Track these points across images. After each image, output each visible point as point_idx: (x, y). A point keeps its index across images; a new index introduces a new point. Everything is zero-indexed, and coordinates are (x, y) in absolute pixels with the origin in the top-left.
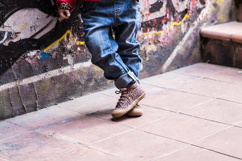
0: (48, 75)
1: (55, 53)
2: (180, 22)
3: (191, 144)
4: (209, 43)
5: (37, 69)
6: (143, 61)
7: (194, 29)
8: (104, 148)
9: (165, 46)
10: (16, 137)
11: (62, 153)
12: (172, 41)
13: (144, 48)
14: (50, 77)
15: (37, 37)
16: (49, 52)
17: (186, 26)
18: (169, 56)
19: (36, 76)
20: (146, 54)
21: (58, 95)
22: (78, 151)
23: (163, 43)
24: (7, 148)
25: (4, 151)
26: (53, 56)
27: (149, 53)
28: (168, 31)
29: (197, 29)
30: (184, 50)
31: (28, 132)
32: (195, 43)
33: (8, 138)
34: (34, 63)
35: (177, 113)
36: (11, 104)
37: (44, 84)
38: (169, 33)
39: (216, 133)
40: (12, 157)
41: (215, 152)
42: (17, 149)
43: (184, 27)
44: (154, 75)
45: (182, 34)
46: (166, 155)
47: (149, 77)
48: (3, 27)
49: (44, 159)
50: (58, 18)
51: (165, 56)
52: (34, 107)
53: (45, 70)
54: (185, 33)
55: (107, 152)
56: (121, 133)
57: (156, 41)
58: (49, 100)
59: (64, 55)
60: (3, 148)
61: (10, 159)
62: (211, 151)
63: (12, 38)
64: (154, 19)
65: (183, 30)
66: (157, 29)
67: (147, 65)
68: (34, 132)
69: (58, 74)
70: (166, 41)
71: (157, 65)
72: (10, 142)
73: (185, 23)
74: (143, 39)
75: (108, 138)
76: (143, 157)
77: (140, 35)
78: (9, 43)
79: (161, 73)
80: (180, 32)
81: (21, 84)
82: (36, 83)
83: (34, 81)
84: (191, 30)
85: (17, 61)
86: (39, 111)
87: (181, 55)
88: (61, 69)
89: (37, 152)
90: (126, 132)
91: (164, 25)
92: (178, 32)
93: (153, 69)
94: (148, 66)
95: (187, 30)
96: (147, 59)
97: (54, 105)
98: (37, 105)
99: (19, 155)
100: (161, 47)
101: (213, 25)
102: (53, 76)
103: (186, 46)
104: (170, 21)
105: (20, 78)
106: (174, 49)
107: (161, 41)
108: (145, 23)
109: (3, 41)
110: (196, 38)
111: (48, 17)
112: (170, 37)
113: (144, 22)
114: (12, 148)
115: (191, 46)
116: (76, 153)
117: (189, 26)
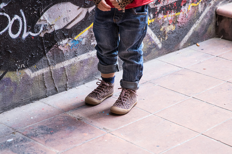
0: (77, 59)
1: (84, 40)
2: (198, 3)
3: (201, 133)
4: (223, 21)
5: (68, 54)
6: (162, 40)
7: (210, 8)
8: (126, 135)
9: (183, 26)
10: (49, 120)
11: (90, 139)
12: (190, 20)
13: (164, 29)
14: (79, 60)
15: (69, 27)
16: (79, 40)
17: (203, 6)
18: (186, 34)
19: (67, 61)
20: (165, 34)
21: (86, 76)
22: (103, 138)
23: (181, 23)
24: (43, 132)
25: (40, 136)
26: (82, 43)
27: (168, 33)
28: (186, 12)
29: (213, 8)
30: (200, 27)
31: (60, 114)
32: (211, 20)
33: (43, 121)
34: (65, 49)
35: (191, 97)
36: (45, 86)
37: (74, 67)
38: (187, 14)
39: (224, 121)
40: (47, 142)
41: (222, 143)
42: (51, 133)
43: (202, 7)
44: (171, 52)
45: (199, 13)
46: (179, 144)
47: (167, 54)
48: (40, 21)
49: (74, 145)
50: (87, 9)
51: (182, 34)
52: (65, 88)
53: (75, 55)
54: (202, 12)
55: (128, 139)
56: (141, 119)
57: (174, 22)
58: (78, 81)
59: (92, 41)
60: (39, 132)
61: (46, 144)
62: (219, 142)
63: (47, 30)
64: (174, 2)
65: (200, 10)
66: (176, 10)
67: (166, 43)
68: (65, 115)
69: (86, 58)
70: (184, 21)
71: (175, 43)
72: (45, 125)
73: (202, 4)
74: (163, 20)
75: (129, 124)
76: (159, 146)
77: (161, 17)
78: (45, 34)
79: (178, 50)
80: (197, 11)
81: (54, 69)
82: (67, 66)
83: (65, 65)
84: (208, 9)
85: (51, 50)
86: (69, 90)
87: (197, 32)
88: (89, 53)
89: (68, 137)
90: (145, 117)
91: (183, 7)
92: (196, 12)
93: (171, 47)
94: (166, 45)
95: (204, 10)
96: (166, 38)
97: (82, 85)
98: (68, 86)
99: (52, 140)
100: (180, 26)
101: (228, 3)
102: (82, 59)
103: (202, 23)
104: (189, 3)
105: (53, 64)
106: (192, 27)
107: (179, 21)
108: (166, 6)
109: (40, 33)
110: (211, 16)
111: (79, 8)
112: (187, 17)
113: (164, 6)
114: (47, 132)
115: (207, 24)
116: (102, 140)
117: (205, 6)
